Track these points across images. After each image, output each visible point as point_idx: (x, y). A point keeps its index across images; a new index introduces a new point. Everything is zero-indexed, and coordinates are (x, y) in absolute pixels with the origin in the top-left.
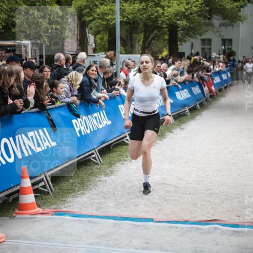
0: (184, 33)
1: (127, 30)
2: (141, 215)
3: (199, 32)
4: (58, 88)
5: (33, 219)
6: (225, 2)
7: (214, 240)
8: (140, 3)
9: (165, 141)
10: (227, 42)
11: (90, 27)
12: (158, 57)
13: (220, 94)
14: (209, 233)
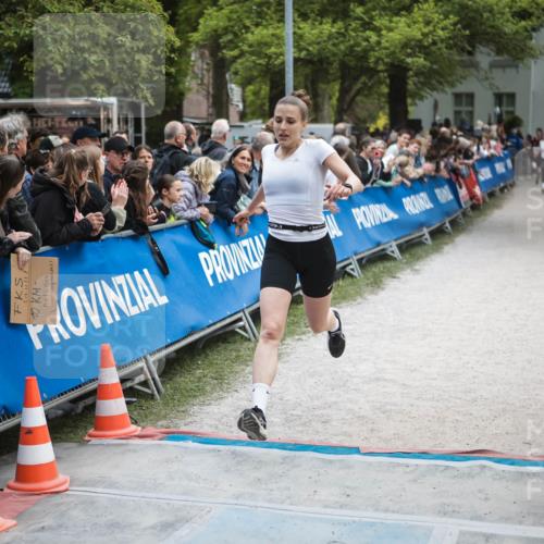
0: (420, 82)
1: (306, 77)
2: (335, 441)
3: (450, 79)
4: (172, 190)
5: (123, 449)
6: (501, 21)
7: (480, 491)
9: (382, 294)
10: (505, 99)
11: (232, 69)
12: (368, 128)
13: (492, 201)
14: (470, 475)
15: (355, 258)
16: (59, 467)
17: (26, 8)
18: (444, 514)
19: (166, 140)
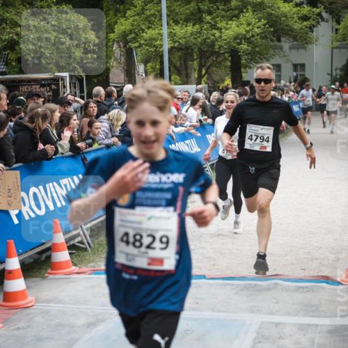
0: (249, 58)
3: (266, 56)
5: (67, 280)
6: (292, 22)
7: (274, 298)
8: (194, 25)
10: (299, 67)
15: (209, 164)
16: (29, 292)
17: (6, 23)
18: (253, 312)
19: (94, 98)
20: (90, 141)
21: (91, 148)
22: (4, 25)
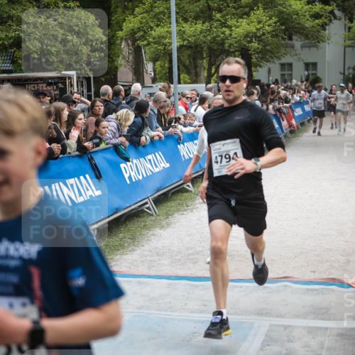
0: (259, 57)
2: (200, 274)
3: (277, 55)
4: (100, 127)
6: (304, 20)
7: (283, 300)
10: (310, 66)
13: (303, 128)
17: (12, 20)
18: (261, 315)
19: (102, 97)
20: (97, 140)
21: (98, 148)
22: (10, 23)
